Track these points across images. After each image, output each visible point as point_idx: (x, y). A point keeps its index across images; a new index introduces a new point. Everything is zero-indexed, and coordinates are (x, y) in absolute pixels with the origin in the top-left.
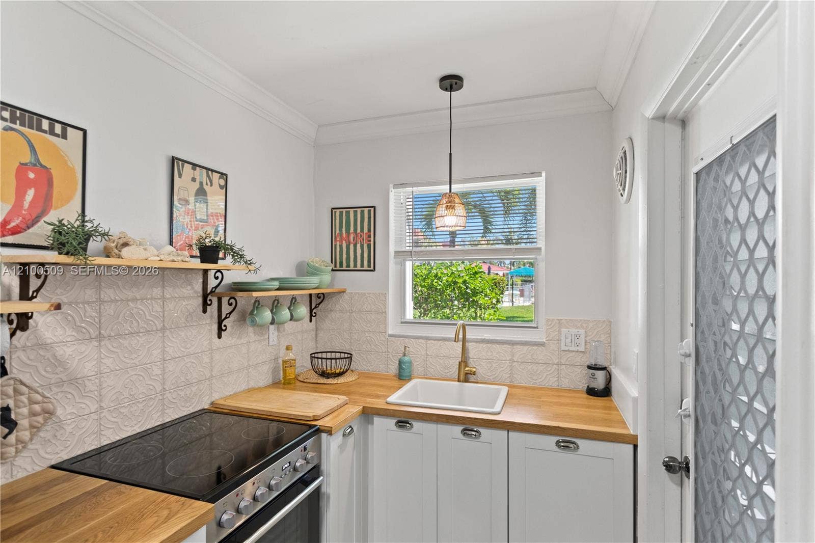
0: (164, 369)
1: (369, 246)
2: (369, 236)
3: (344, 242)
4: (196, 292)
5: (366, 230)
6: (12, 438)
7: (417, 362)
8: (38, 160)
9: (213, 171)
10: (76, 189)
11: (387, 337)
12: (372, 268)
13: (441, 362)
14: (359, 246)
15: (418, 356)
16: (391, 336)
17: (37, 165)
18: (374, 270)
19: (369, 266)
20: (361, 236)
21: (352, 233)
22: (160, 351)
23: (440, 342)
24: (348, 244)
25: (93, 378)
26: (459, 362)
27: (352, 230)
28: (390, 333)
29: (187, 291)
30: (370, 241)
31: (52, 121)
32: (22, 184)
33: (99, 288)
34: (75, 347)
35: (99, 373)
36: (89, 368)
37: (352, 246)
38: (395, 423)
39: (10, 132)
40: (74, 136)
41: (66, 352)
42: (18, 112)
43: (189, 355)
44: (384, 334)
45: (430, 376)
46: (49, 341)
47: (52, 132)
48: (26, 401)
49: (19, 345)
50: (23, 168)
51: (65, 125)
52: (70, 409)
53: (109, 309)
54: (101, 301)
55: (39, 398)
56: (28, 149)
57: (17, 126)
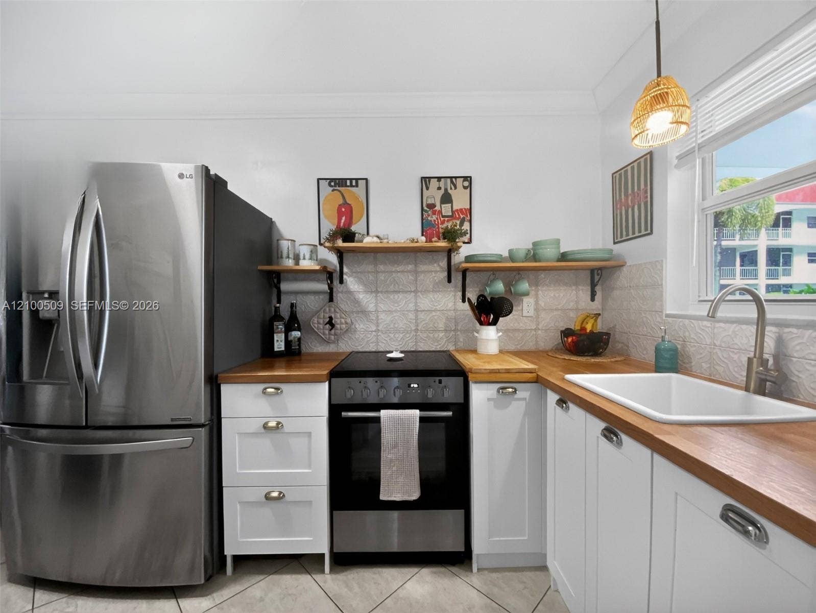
0: (417, 316)
1: (646, 203)
2: (646, 192)
3: (623, 207)
4: (441, 267)
5: (642, 186)
6: (333, 331)
7: (701, 354)
8: (346, 201)
9: (456, 178)
10: (363, 213)
11: (664, 318)
12: (649, 231)
13: (736, 357)
14: (636, 207)
15: (703, 346)
16: (668, 316)
17: (346, 204)
18: (651, 233)
19: (646, 229)
20: (638, 194)
21: (630, 194)
22: (414, 304)
23: (735, 325)
24: (626, 208)
25: (373, 313)
26: (749, 358)
27: (630, 192)
28: (668, 312)
29: (435, 267)
30: (647, 197)
31: (351, 180)
32: (340, 214)
33: (376, 265)
34: (364, 295)
35: (376, 311)
36: (371, 307)
37: (630, 210)
38: (556, 399)
39: (335, 191)
40: (362, 183)
41: (361, 296)
42: (337, 181)
43: (435, 310)
44: (660, 313)
45: (717, 377)
46: (352, 290)
47: (351, 186)
48: (339, 316)
49: (340, 291)
50: (340, 206)
51: (357, 180)
52: (362, 326)
53: (382, 277)
54: (377, 272)
55: (344, 317)
56: (341, 198)
57: (337, 188)
